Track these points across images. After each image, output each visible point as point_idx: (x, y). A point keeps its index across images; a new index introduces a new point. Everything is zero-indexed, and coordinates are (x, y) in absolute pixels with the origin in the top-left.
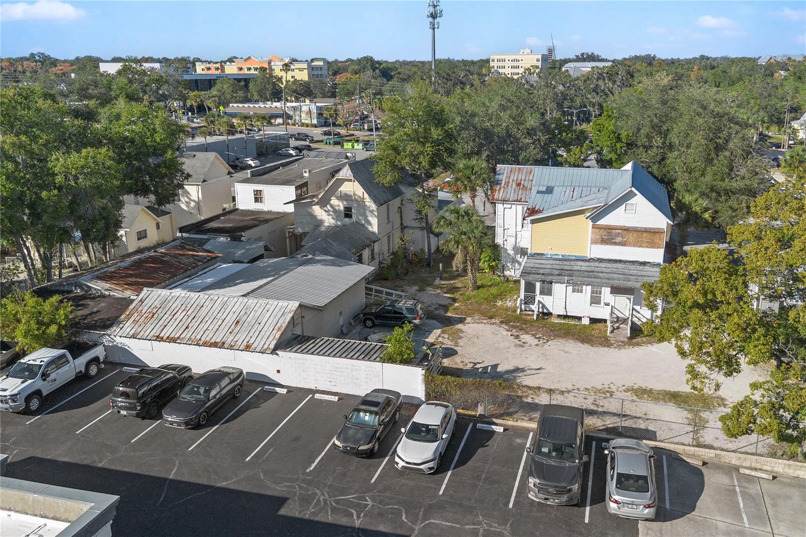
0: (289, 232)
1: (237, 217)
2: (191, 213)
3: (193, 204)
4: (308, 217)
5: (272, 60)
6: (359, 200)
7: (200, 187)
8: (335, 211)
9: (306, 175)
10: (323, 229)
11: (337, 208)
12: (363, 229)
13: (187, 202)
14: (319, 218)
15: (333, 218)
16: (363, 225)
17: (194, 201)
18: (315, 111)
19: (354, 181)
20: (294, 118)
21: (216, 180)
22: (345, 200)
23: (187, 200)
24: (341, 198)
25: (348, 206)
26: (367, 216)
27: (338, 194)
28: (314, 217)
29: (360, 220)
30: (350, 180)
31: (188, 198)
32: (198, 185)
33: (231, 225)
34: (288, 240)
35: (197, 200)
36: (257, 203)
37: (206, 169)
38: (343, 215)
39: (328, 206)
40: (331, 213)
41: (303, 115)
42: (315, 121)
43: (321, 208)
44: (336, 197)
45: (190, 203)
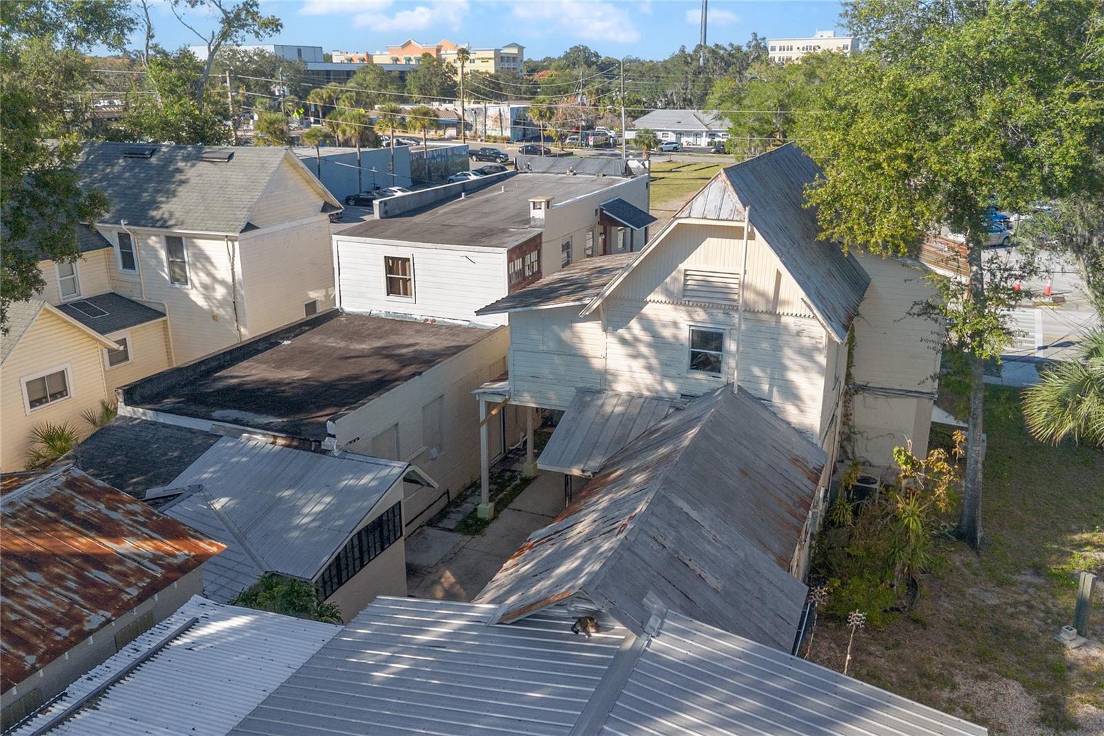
0: (490, 406)
1: (332, 343)
2: (215, 318)
3: (220, 292)
4: (557, 360)
5: (442, 46)
6: (761, 306)
7: (236, 244)
8: (658, 342)
9: (538, 214)
10: (612, 406)
11: (667, 333)
12: (765, 415)
13: (205, 287)
14: (597, 364)
15: (649, 368)
16: (762, 402)
17: (223, 283)
18: (508, 115)
19: (751, 237)
20: (474, 128)
21: (286, 225)
22: (704, 308)
23: (206, 279)
24: (684, 297)
25: (710, 327)
26: (784, 368)
27: (674, 280)
28: (582, 360)
29: (755, 380)
30: (735, 233)
31: (209, 274)
32: (233, 240)
33: (303, 374)
34: (484, 430)
35: (229, 280)
36: (392, 297)
37: (257, 194)
38: (686, 359)
39: (634, 324)
40: (644, 350)
41: (489, 123)
42: (508, 133)
43: (605, 330)
44: (668, 293)
45: (214, 289)
